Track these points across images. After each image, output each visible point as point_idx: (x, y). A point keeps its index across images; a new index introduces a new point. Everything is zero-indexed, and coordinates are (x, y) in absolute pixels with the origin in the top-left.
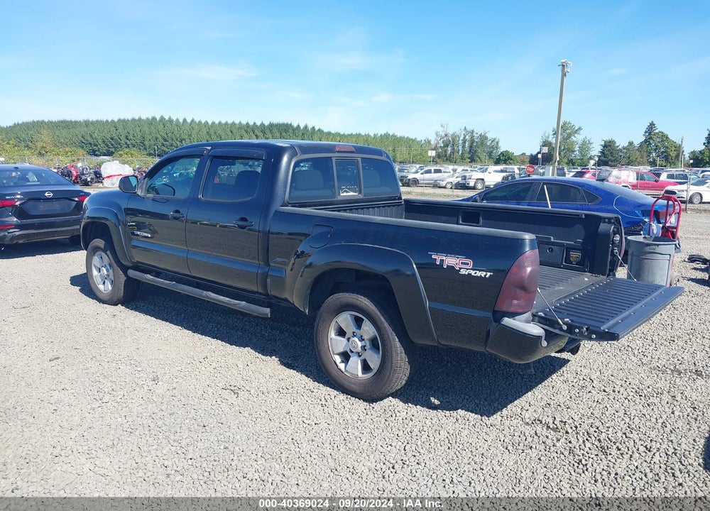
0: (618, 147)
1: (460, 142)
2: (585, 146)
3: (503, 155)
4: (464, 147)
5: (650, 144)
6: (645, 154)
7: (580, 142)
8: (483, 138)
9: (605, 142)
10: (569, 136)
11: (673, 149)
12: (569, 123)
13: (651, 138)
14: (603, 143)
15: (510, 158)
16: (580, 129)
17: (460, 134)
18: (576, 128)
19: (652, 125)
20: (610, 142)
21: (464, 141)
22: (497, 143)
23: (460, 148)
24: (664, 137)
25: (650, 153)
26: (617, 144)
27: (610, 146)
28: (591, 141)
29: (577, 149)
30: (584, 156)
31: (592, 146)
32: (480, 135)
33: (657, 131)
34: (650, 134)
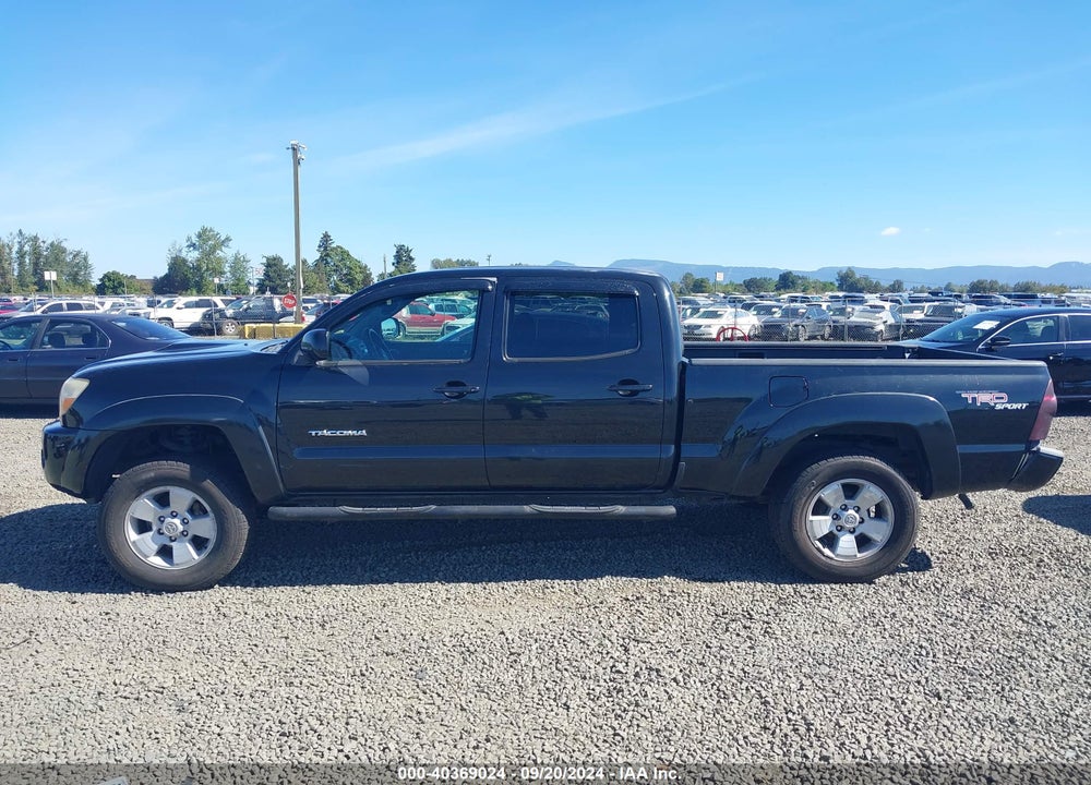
0: (286, 266)
1: (14, 255)
2: (239, 265)
3: (110, 280)
4: (21, 264)
5: (327, 263)
6: (325, 277)
7: (231, 259)
8: (57, 250)
9: (268, 259)
10: (213, 249)
11: (358, 270)
12: (211, 230)
13: (327, 255)
14: (265, 261)
15: (121, 284)
16: (228, 239)
17: (13, 243)
18: (223, 239)
19: (326, 238)
20: (275, 259)
21: (21, 255)
22: (85, 259)
23: (16, 266)
24: (345, 255)
25: (330, 276)
26: (285, 263)
27: (275, 265)
28: (248, 258)
29: (227, 269)
30: (238, 280)
31: (249, 265)
32: (52, 244)
33: (334, 245)
34: (326, 249)
